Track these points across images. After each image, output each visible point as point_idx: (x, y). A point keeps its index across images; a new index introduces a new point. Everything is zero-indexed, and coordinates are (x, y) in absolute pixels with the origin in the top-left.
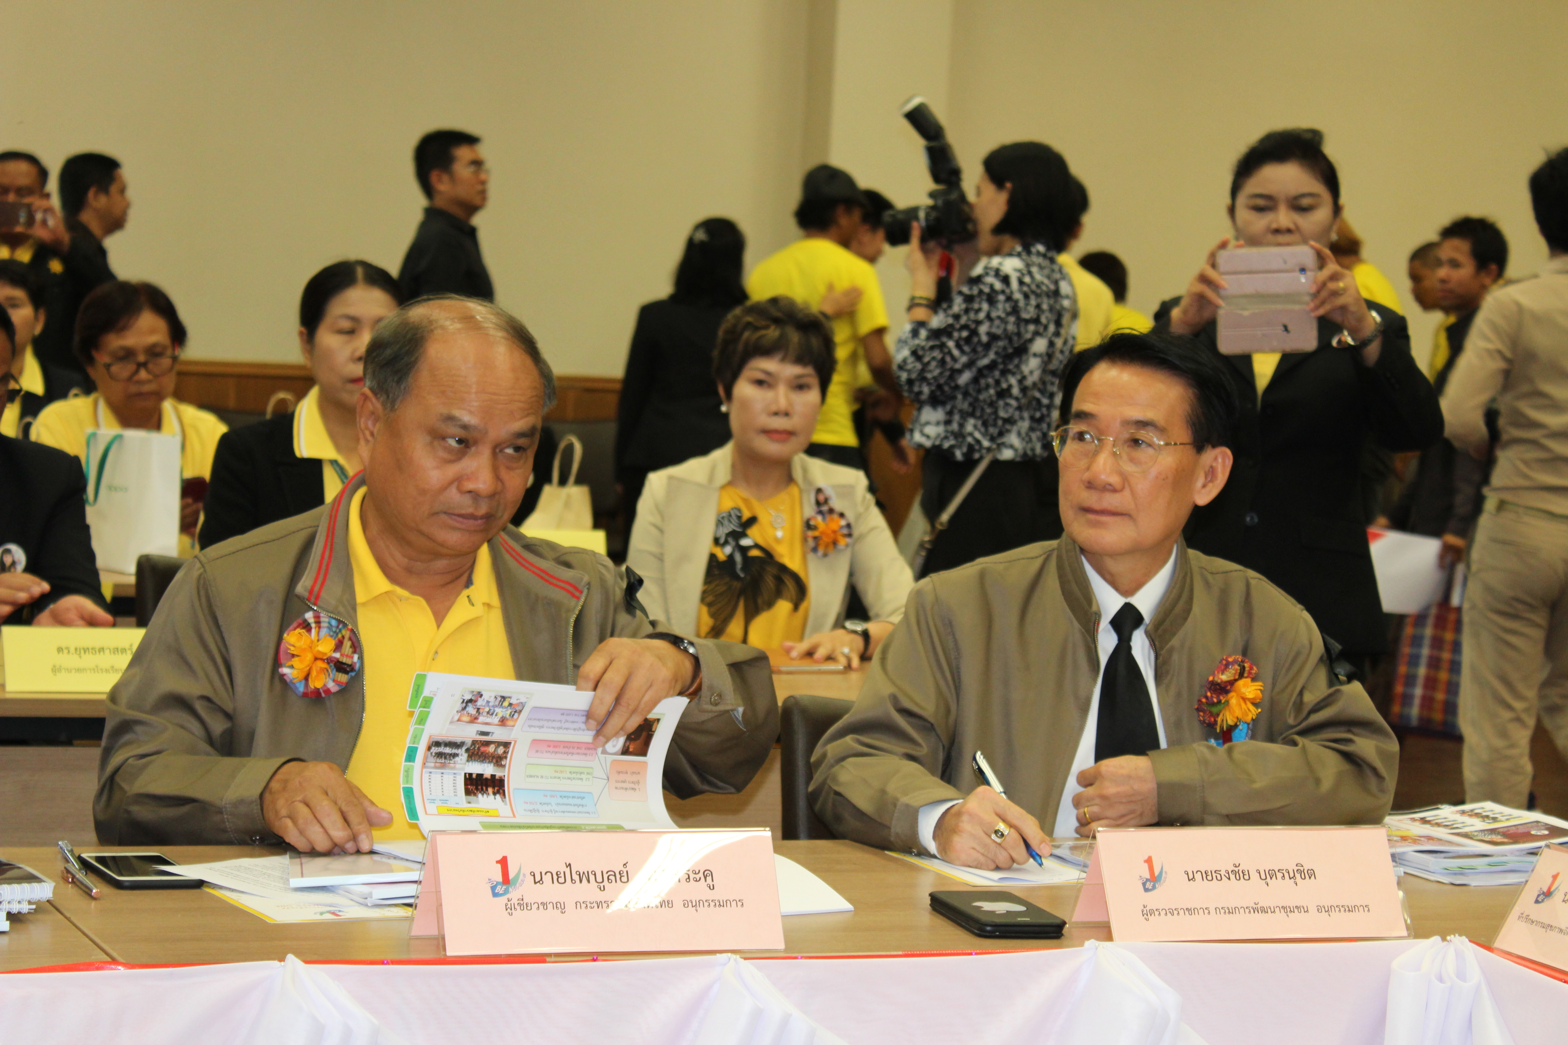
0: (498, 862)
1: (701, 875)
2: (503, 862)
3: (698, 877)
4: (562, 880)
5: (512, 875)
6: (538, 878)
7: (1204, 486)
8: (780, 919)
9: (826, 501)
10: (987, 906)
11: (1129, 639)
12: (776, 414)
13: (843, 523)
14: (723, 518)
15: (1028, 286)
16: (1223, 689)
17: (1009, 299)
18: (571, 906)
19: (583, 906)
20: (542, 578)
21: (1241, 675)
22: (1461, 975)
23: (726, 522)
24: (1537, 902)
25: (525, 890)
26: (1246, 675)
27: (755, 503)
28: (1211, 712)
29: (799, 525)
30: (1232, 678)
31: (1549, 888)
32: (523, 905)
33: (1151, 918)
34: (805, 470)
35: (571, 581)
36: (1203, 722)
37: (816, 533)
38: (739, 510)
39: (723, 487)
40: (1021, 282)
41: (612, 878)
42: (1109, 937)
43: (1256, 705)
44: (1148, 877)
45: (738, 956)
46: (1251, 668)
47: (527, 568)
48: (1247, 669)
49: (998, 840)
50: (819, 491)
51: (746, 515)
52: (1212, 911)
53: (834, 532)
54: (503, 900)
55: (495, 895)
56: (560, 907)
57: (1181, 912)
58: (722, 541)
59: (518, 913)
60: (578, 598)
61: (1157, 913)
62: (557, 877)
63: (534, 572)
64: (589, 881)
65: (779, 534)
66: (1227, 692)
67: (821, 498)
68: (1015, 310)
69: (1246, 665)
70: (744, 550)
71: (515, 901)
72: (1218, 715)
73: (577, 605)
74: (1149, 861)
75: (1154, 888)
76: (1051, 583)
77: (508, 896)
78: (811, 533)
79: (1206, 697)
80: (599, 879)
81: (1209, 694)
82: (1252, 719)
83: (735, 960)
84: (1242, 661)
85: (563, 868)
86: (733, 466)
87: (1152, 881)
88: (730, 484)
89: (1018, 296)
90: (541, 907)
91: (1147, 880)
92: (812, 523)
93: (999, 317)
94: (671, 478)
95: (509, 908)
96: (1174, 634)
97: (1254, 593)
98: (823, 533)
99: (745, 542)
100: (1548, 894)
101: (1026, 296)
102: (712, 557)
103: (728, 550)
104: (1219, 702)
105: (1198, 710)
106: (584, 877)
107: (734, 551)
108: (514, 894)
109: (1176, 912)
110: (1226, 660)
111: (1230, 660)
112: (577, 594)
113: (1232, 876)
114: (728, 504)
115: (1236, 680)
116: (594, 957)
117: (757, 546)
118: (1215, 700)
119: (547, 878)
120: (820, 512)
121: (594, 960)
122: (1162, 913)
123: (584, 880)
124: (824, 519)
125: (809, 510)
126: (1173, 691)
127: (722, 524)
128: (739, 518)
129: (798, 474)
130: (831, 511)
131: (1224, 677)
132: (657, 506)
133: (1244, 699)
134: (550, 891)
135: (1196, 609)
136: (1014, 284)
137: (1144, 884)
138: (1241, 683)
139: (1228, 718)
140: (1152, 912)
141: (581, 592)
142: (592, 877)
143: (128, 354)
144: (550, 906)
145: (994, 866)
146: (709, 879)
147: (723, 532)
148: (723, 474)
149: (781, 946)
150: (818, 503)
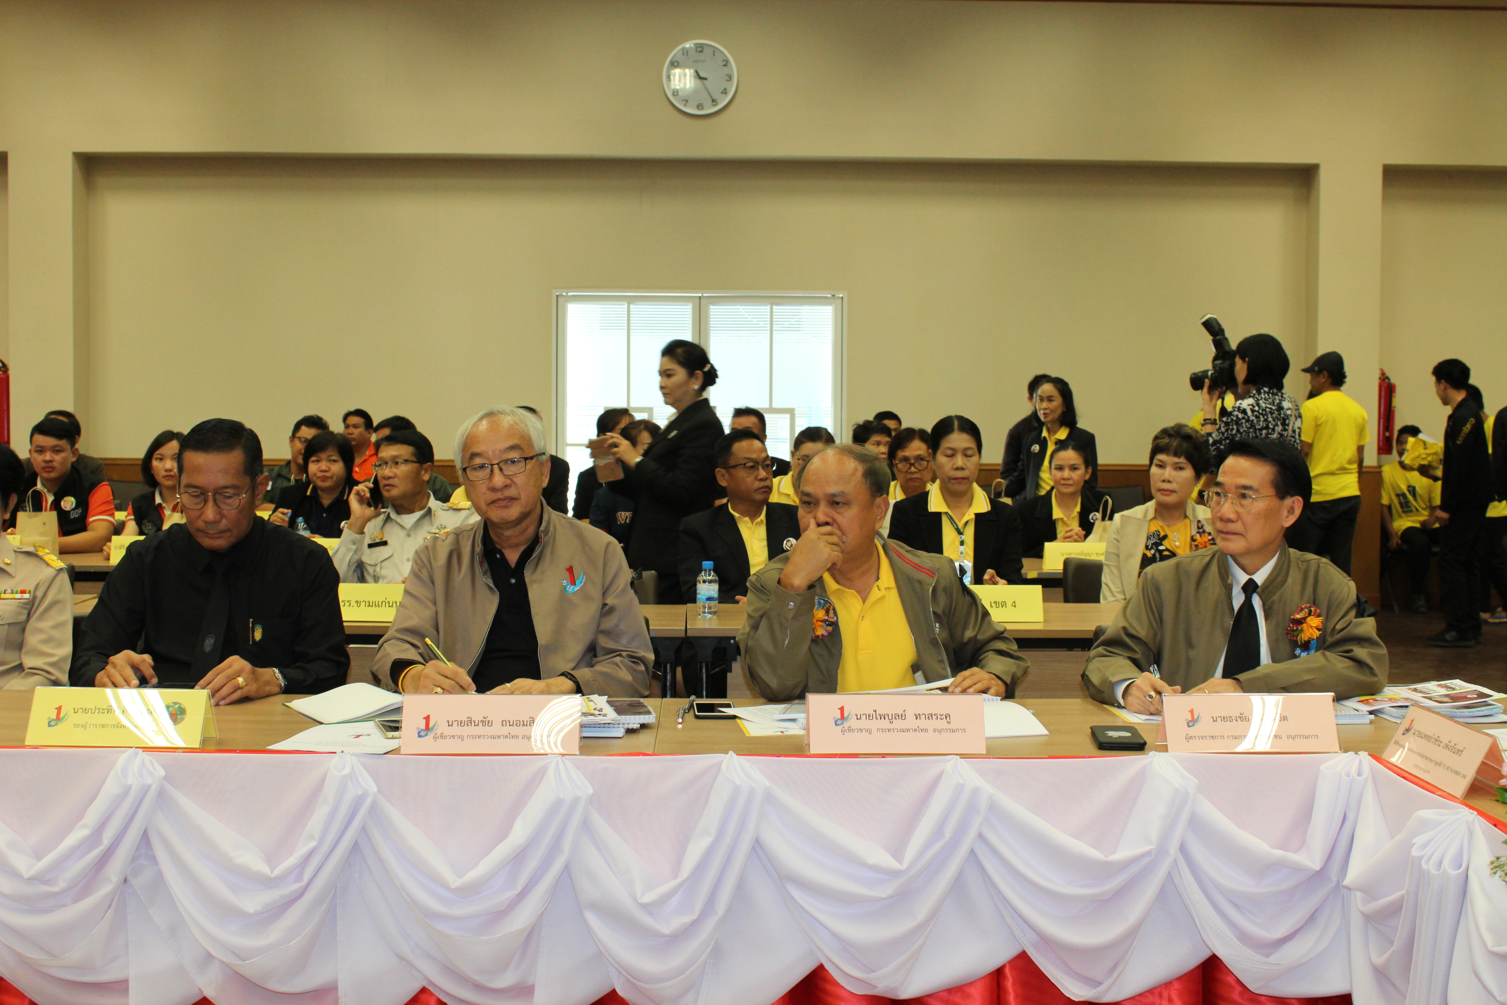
0: (839, 709)
1: (944, 716)
2: (842, 709)
3: (942, 717)
4: (871, 718)
5: (846, 715)
6: (859, 717)
7: (1287, 517)
8: (985, 739)
9: (1202, 526)
10: (1111, 733)
11: (1251, 597)
12: (1164, 481)
13: (1210, 538)
14: (1151, 535)
15: (1258, 412)
16: (1300, 622)
17: (1248, 420)
18: (874, 731)
19: (881, 731)
20: (916, 568)
21: (1310, 614)
22: (1359, 774)
23: (1152, 538)
24: (1403, 734)
25: (852, 723)
26: (1312, 614)
27: (1166, 528)
28: (1293, 635)
29: (1189, 539)
30: (1304, 616)
31: (1410, 726)
32: (850, 730)
33: (1191, 741)
34: (1194, 510)
35: (929, 569)
36: (1290, 640)
37: (1196, 543)
38: (1159, 532)
39: (1151, 520)
40: (1253, 411)
41: (897, 717)
42: (1167, 751)
43: (1319, 630)
44: (1191, 719)
45: (958, 757)
46: (1316, 610)
47: (909, 564)
48: (1313, 611)
49: (1150, 700)
50: (1199, 521)
51: (1162, 534)
52: (1226, 737)
53: (1205, 542)
54: (841, 727)
55: (836, 725)
56: (869, 731)
57: (1208, 738)
58: (1150, 547)
59: (847, 734)
60: (933, 577)
61: (1194, 738)
62: (869, 717)
63: (911, 565)
64: (885, 719)
65: (1177, 544)
66: (1302, 623)
67: (1200, 525)
68: (1252, 425)
69: (1312, 609)
70: (1161, 552)
71: (846, 728)
72: (1298, 635)
73: (933, 581)
74: (1192, 711)
75: (1193, 725)
76: (1214, 567)
77: (843, 725)
78: (1193, 543)
79: (1290, 627)
80: (890, 718)
81: (1291, 625)
82: (1317, 637)
83: (956, 759)
84: (1310, 607)
85: (872, 712)
86: (1156, 510)
87: (1193, 722)
88: (1154, 518)
89: (1252, 418)
90: (859, 731)
91: (1190, 721)
92: (1194, 538)
93: (1244, 431)
94: (1122, 516)
95: (843, 731)
96: (1275, 594)
97: (1322, 571)
98: (1199, 543)
99: (1161, 548)
100: (1408, 730)
101: (1257, 417)
102: (1144, 555)
103: (1153, 551)
104: (1297, 629)
105: (1287, 634)
106: (883, 717)
107: (1155, 551)
108: (846, 725)
109: (1204, 738)
110: (1301, 607)
111: (1303, 607)
112: (933, 575)
113: (1239, 720)
114: (1153, 529)
115: (1307, 617)
116: (884, 756)
117: (1167, 550)
118: (1295, 628)
119: (863, 717)
120: (1198, 533)
121: (883, 757)
122: (1197, 738)
123: (883, 718)
124: (1200, 536)
125: (1194, 531)
126: (1274, 622)
127: (1150, 539)
128: (1159, 535)
129: (1189, 513)
130: (1204, 532)
131: (1298, 616)
132: (1117, 530)
133: (1311, 627)
134: (864, 723)
135: (1290, 580)
136: (1249, 413)
137: (1188, 723)
138: (1309, 619)
139: (1305, 636)
140: (1191, 738)
141: (934, 574)
142: (886, 717)
143: (906, 459)
144: (864, 731)
145: (1148, 713)
146: (948, 718)
147: (1150, 543)
148: (1151, 514)
149: (984, 752)
150: (1198, 528)
